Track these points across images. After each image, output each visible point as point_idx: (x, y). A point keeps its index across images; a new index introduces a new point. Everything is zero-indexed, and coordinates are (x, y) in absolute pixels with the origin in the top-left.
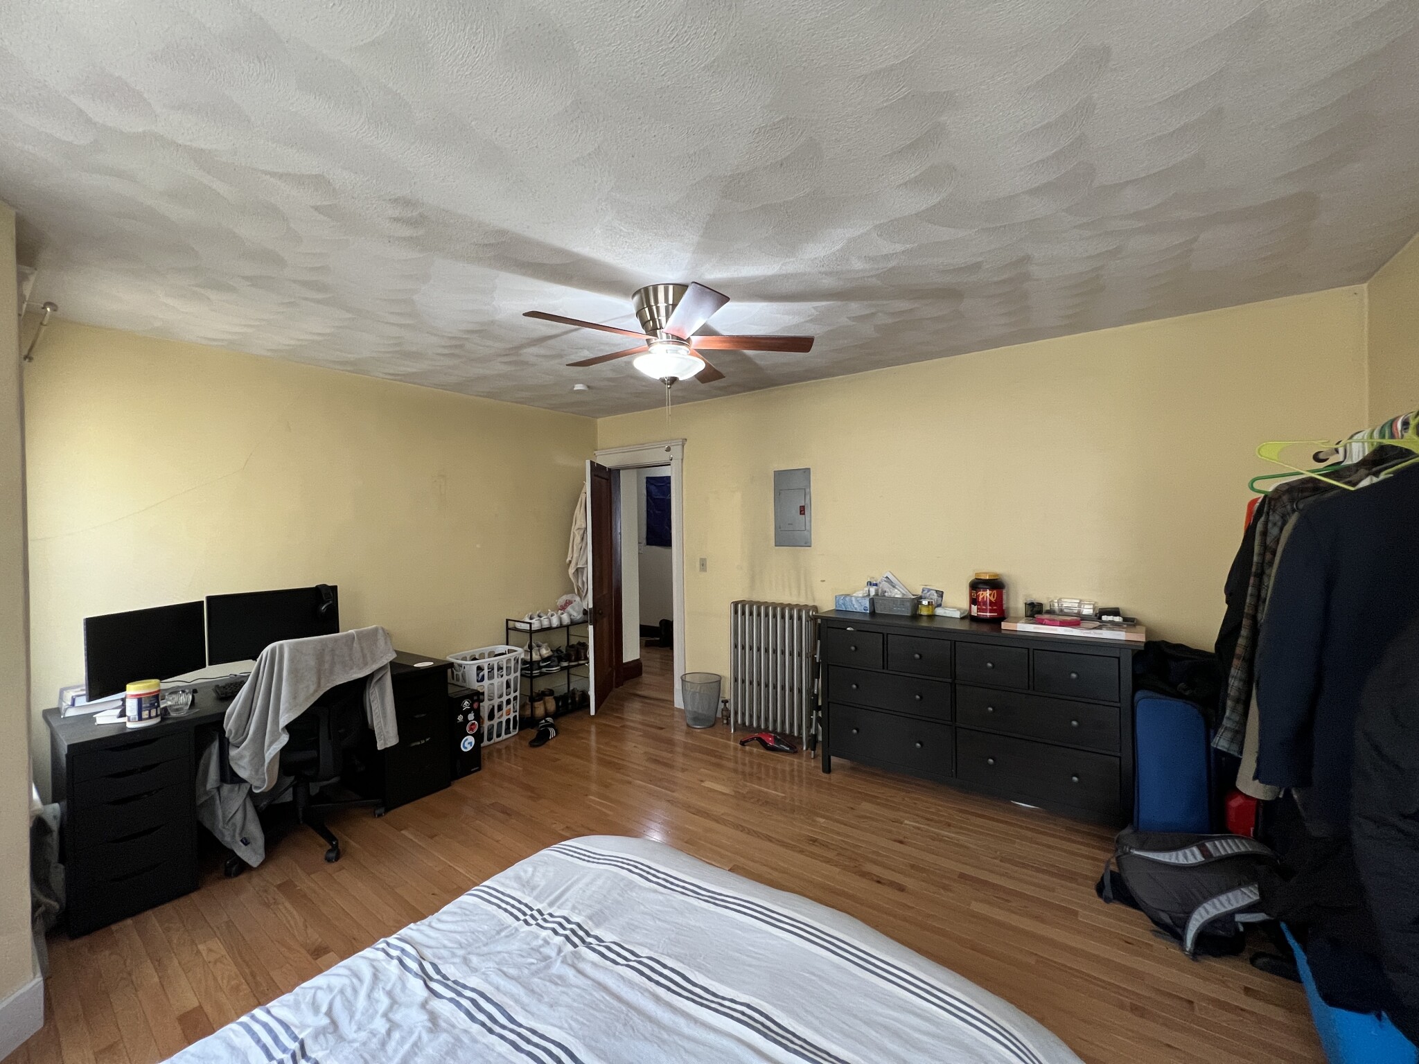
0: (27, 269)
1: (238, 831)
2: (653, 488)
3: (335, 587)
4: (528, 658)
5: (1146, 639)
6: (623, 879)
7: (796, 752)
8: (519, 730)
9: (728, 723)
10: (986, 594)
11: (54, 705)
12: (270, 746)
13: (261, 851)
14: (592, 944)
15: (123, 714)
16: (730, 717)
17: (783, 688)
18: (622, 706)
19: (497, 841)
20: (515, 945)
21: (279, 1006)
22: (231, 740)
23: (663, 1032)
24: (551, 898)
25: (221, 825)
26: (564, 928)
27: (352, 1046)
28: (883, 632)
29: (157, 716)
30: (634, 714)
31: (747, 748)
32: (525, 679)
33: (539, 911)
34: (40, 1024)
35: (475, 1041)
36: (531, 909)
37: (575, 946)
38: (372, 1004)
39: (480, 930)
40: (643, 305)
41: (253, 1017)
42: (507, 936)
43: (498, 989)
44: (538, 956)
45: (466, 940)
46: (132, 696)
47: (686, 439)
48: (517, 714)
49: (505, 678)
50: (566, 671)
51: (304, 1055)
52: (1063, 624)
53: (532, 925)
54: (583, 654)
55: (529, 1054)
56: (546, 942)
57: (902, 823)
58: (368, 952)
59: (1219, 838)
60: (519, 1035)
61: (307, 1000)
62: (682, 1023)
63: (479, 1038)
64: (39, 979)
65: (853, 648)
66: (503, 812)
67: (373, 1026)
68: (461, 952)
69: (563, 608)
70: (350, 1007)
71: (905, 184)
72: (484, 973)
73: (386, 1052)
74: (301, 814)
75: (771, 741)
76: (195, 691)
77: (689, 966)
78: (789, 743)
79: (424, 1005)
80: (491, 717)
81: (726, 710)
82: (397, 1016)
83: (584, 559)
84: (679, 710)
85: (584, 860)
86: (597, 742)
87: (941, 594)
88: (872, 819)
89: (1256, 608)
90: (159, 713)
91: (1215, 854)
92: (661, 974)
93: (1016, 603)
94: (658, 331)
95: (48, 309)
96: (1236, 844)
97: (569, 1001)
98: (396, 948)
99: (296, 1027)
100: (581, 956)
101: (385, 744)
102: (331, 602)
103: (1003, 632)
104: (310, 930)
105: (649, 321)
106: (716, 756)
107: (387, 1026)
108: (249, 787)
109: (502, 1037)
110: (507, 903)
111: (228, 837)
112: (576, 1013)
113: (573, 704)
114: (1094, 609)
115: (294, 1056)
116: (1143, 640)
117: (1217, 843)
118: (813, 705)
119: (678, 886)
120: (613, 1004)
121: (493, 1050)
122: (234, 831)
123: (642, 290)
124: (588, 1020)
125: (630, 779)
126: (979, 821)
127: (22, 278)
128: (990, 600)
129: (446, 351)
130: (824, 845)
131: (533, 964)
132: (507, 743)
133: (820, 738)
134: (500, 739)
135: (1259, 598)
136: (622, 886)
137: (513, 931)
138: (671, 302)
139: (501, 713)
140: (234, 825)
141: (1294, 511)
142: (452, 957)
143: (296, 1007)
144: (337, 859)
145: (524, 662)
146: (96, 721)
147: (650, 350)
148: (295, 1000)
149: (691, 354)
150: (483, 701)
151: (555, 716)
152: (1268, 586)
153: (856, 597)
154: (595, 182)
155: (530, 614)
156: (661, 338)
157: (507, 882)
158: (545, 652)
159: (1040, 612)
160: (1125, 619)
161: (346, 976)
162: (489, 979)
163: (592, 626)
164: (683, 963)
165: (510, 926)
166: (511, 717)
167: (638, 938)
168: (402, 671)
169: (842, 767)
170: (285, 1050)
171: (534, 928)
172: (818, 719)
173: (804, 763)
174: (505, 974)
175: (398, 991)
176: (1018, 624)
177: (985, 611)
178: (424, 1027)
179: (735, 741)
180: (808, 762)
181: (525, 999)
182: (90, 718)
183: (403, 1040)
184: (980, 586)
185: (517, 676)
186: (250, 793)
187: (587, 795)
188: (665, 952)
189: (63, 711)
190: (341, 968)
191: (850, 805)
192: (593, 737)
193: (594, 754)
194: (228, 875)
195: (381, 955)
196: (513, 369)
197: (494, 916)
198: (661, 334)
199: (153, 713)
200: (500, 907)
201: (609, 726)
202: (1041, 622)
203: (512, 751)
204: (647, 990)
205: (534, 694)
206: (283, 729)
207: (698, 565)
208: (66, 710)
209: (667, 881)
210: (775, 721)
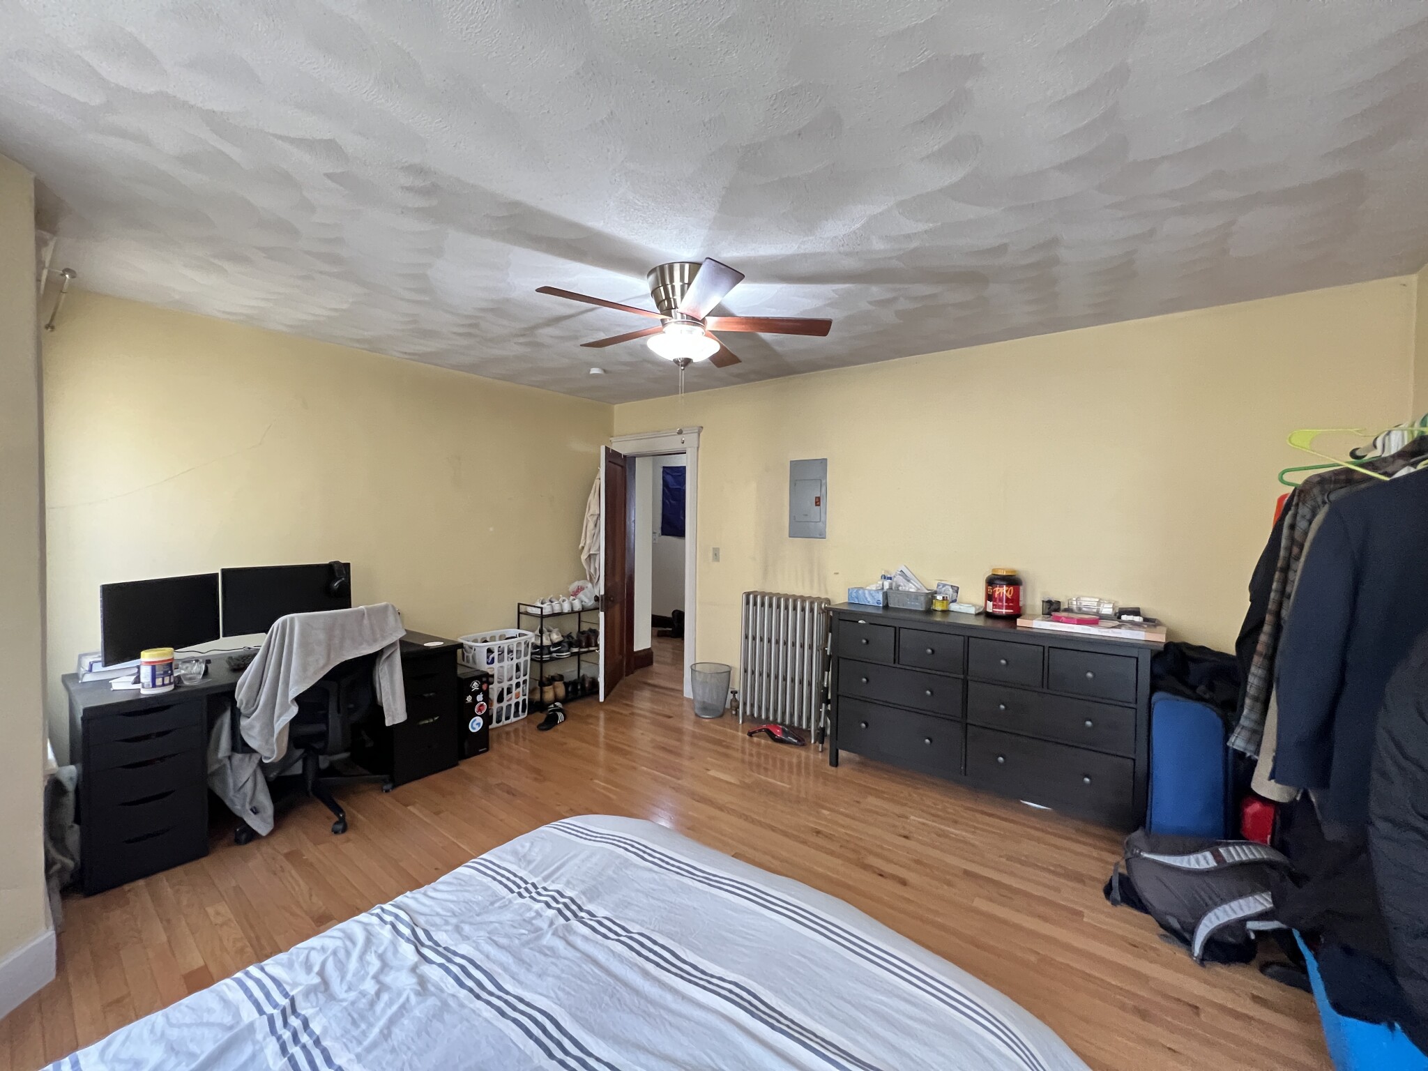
0: (47, 235)
1: (248, 800)
2: (669, 478)
3: (348, 565)
4: (539, 643)
5: (1167, 639)
6: (619, 856)
7: (803, 745)
8: (528, 714)
9: (737, 714)
10: (1003, 591)
11: (72, 670)
12: (279, 717)
13: (271, 820)
14: (583, 918)
15: (137, 681)
16: (738, 708)
17: (793, 680)
18: (632, 693)
19: (501, 820)
20: (507, 916)
21: (272, 964)
22: (242, 710)
23: (649, 1005)
24: (546, 873)
25: (231, 793)
26: (557, 902)
27: (341, 1005)
28: (895, 625)
29: (170, 683)
30: (643, 702)
31: (755, 739)
32: (534, 663)
33: (534, 885)
34: (53, 976)
35: (462, 1005)
36: (526, 882)
37: (567, 919)
38: (364, 966)
39: (474, 900)
40: (658, 284)
41: (247, 974)
42: (500, 908)
43: (488, 957)
44: (529, 927)
45: (460, 909)
46: (147, 662)
47: (702, 427)
48: (527, 697)
49: (515, 661)
50: (577, 657)
51: (294, 1011)
52: (1081, 622)
53: (526, 897)
54: (593, 641)
55: (515, 1021)
56: (539, 914)
57: (907, 818)
58: (363, 917)
59: (1233, 845)
60: (506, 1002)
61: (300, 960)
62: (669, 998)
63: (466, 1002)
64: (50, 934)
65: (864, 641)
66: (508, 792)
67: (362, 988)
68: (454, 921)
69: (575, 594)
70: (342, 968)
71: (928, 157)
72: (474, 942)
73: (374, 1012)
74: (310, 787)
75: (779, 733)
76: (208, 662)
77: (680, 943)
78: (798, 736)
79: (414, 969)
80: (500, 699)
81: (735, 700)
82: (388, 979)
83: (597, 547)
84: (688, 700)
85: (581, 837)
86: (606, 728)
87: (956, 590)
88: (877, 813)
89: (1280, 605)
90: (172, 681)
91: (1229, 860)
92: (651, 950)
93: (1033, 600)
94: (673, 310)
95: (67, 276)
96: (1251, 851)
97: (558, 972)
98: (390, 913)
99: (288, 984)
100: (572, 929)
101: (394, 720)
102: (343, 579)
103: (1018, 628)
104: (314, 899)
105: (664, 300)
106: (723, 746)
107: (377, 987)
108: (259, 757)
109: (489, 1003)
110: (503, 876)
111: (239, 806)
112: (564, 984)
113: (582, 690)
114: (1113, 608)
115: (284, 1012)
116: (1164, 641)
117: (1231, 848)
118: (823, 699)
119: (673, 866)
120: (601, 977)
121: (479, 1016)
122: (244, 799)
123: (658, 269)
124: (574, 990)
125: (634, 764)
126: (988, 819)
127: (40, 243)
128: (1006, 596)
129: (461, 330)
130: (829, 837)
131: (525, 934)
132: (516, 726)
133: (828, 732)
134: (508, 722)
135: (1283, 593)
136: (617, 863)
137: (507, 903)
138: (686, 281)
139: (510, 695)
140: (245, 795)
141: (1324, 503)
142: (445, 925)
143: (290, 966)
144: (344, 830)
145: (535, 646)
146: (111, 687)
147: (664, 330)
148: (289, 959)
149: (707, 335)
150: (492, 683)
151: (564, 701)
152: (1293, 582)
153: (869, 591)
154: (608, 150)
155: (542, 598)
156: (676, 318)
157: (504, 855)
158: (556, 637)
159: (1058, 610)
160: (1146, 620)
161: (340, 938)
162: (480, 948)
163: (603, 613)
164: (674, 940)
165: (504, 898)
166: (520, 700)
167: (631, 914)
168: (412, 649)
169: (850, 761)
170: (275, 1006)
171: (527, 901)
172: (827, 712)
173: (812, 756)
174: (496, 943)
175: (389, 955)
176: (1034, 621)
177: (1001, 607)
178: (411, 989)
179: (743, 732)
180: (815, 755)
181: (514, 968)
182: (106, 684)
183: (390, 1003)
184: (998, 582)
185: (527, 660)
186: (261, 763)
187: (591, 779)
188: (657, 929)
189: (81, 676)
190: (335, 931)
191: (858, 799)
192: (602, 723)
193: (602, 739)
194: (238, 842)
195: (375, 920)
196: (529, 350)
197: (489, 888)
198: (676, 314)
199: (167, 681)
200: (495, 879)
201: (618, 713)
202: (1058, 620)
203: (521, 734)
204: (636, 965)
205: (544, 679)
206: (292, 701)
207: (711, 555)
208: (83, 675)
209: (663, 861)
210: (784, 713)
